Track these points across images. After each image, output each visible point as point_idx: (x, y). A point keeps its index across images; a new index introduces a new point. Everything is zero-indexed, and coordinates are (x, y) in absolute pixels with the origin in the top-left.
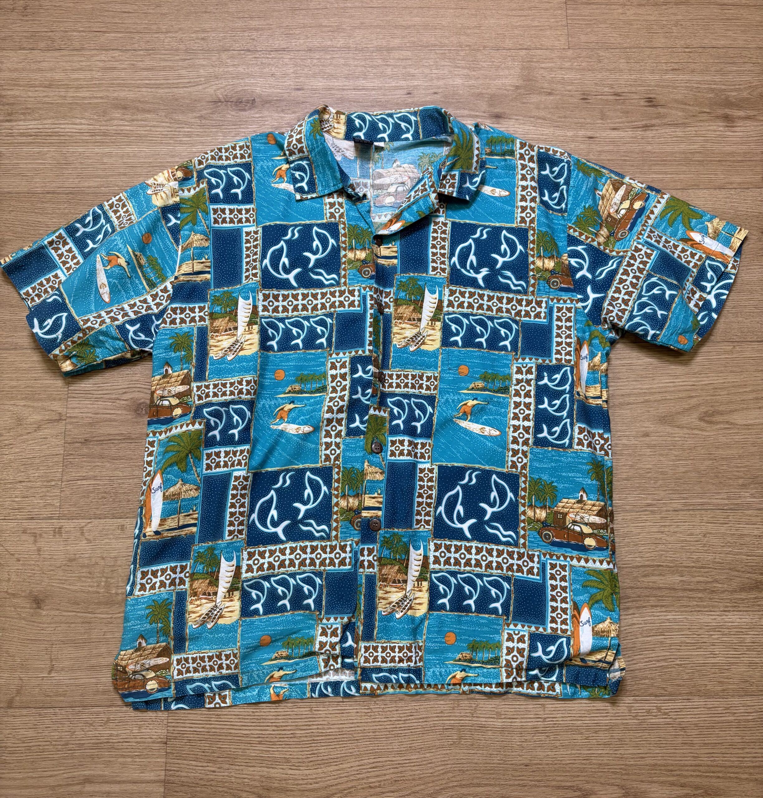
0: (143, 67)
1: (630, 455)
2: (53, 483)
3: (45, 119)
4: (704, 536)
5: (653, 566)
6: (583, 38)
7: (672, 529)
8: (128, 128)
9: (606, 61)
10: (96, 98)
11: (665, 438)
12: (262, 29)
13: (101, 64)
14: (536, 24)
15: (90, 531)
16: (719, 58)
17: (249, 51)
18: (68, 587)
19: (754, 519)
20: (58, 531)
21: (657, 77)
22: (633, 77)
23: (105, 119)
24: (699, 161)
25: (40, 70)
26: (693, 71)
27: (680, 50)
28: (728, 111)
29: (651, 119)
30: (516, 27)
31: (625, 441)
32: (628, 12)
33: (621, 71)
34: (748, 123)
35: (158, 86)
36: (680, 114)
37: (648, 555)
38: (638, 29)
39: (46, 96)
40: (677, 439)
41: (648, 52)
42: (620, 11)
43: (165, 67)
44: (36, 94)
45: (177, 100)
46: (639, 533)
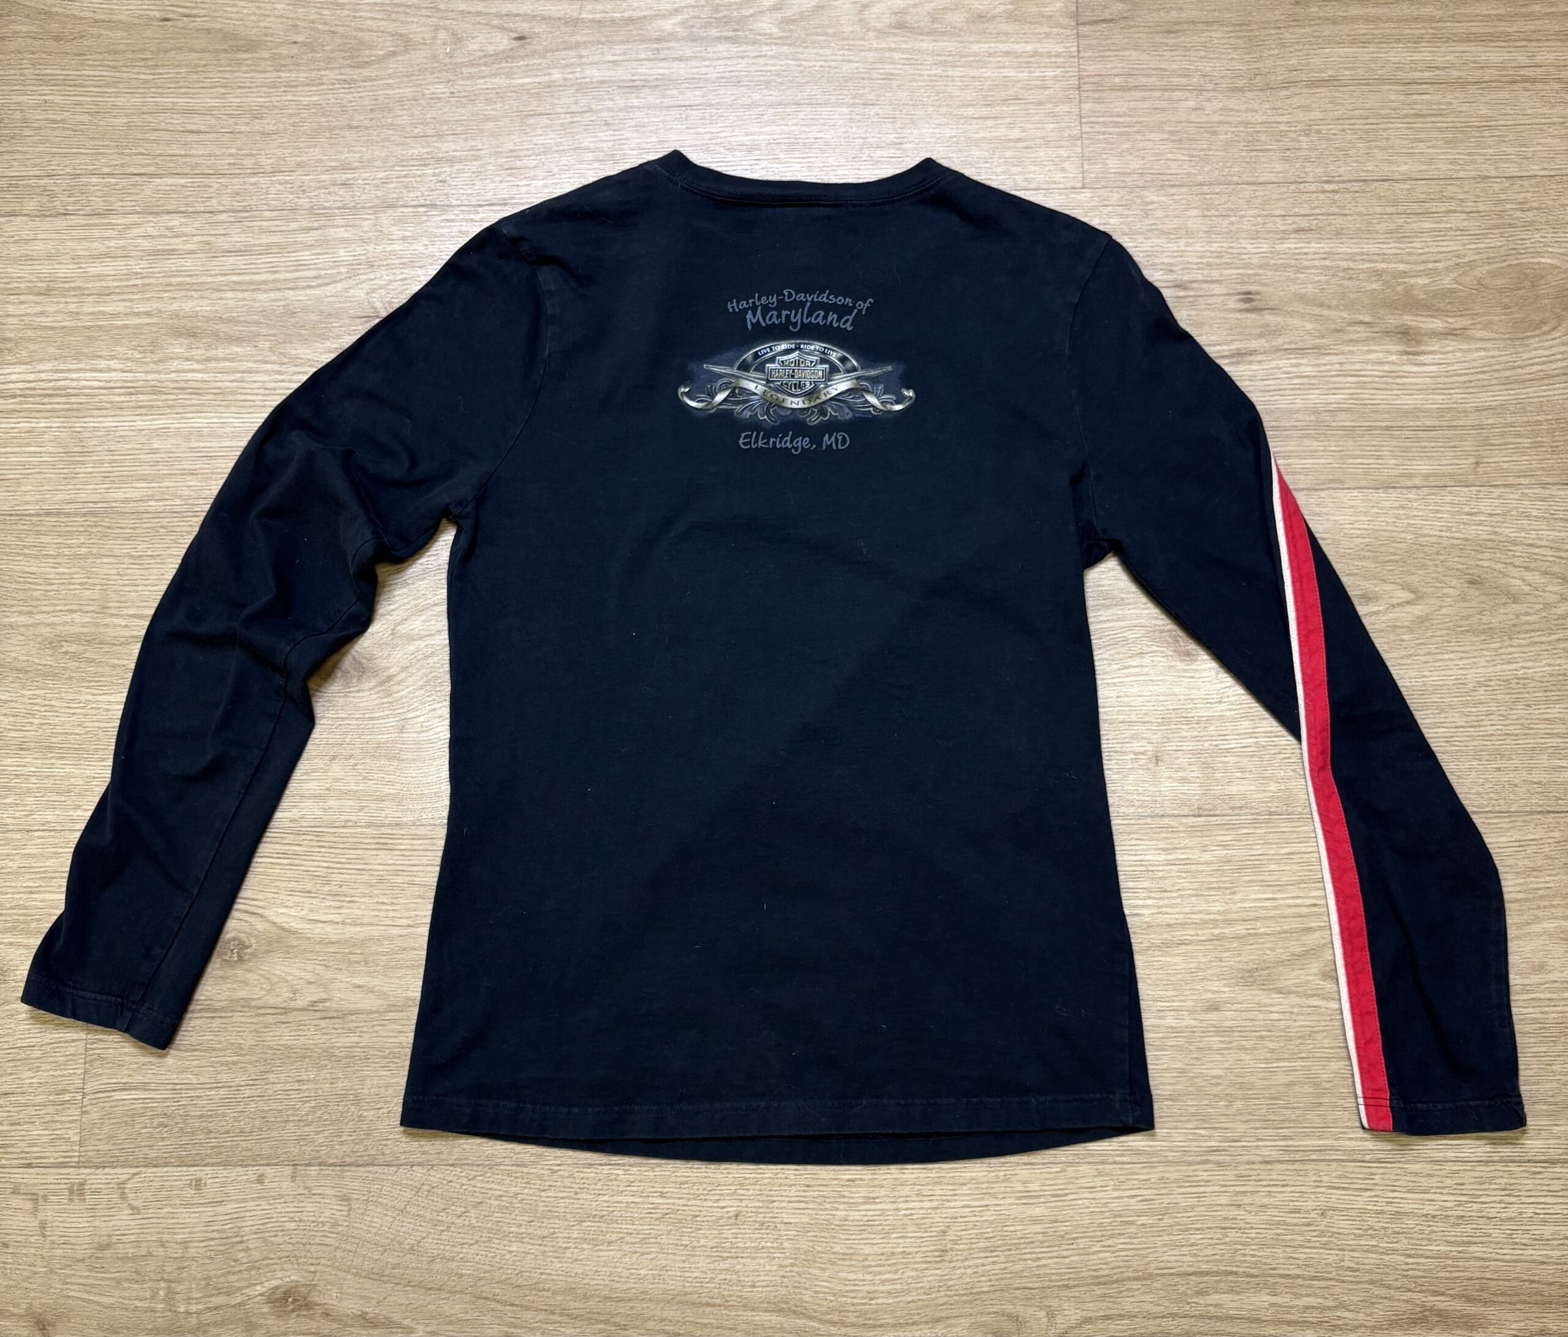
0: (227, 246)
1: (1179, 1048)
2: (67, 1097)
3: (41, 360)
4: (1323, 1215)
5: (1216, 1273)
6: (1113, 164)
7: (1258, 1200)
8: (199, 376)
9: (1159, 213)
10: (138, 314)
11: (1251, 1015)
12: (460, 161)
13: (146, 244)
14: (1016, 134)
15: (136, 1190)
16: (1395, 202)
17: (434, 206)
18: (97, 1299)
19: (1425, 1182)
20: (78, 1191)
21: (1265, 247)
22: (1215, 247)
23: (156, 357)
24: (1344, 428)
25: (28, 259)
26: (1339, 233)
27: (1313, 188)
28: (1408, 320)
29: (1249, 337)
30: (977, 143)
31: (1170, 1021)
32: (1208, 105)
33: (1189, 233)
34: (1451, 345)
35: (257, 287)
36: (1309, 326)
37: (1208, 1251)
38: (1228, 143)
39: (42, 313)
40: (1275, 1016)
41: (1247, 192)
42: (1191, 104)
43: (269, 246)
44: (22, 309)
45: (293, 314)
46: (1193, 1207)
